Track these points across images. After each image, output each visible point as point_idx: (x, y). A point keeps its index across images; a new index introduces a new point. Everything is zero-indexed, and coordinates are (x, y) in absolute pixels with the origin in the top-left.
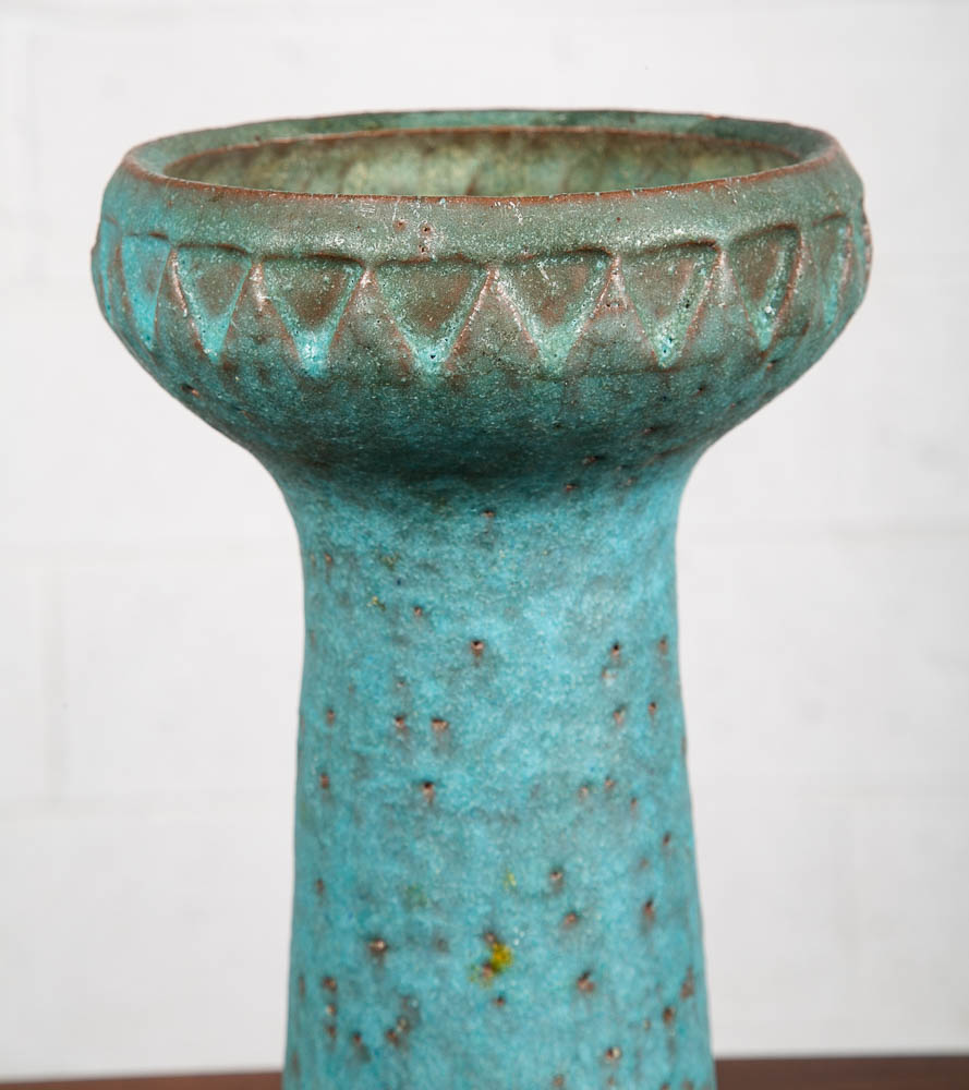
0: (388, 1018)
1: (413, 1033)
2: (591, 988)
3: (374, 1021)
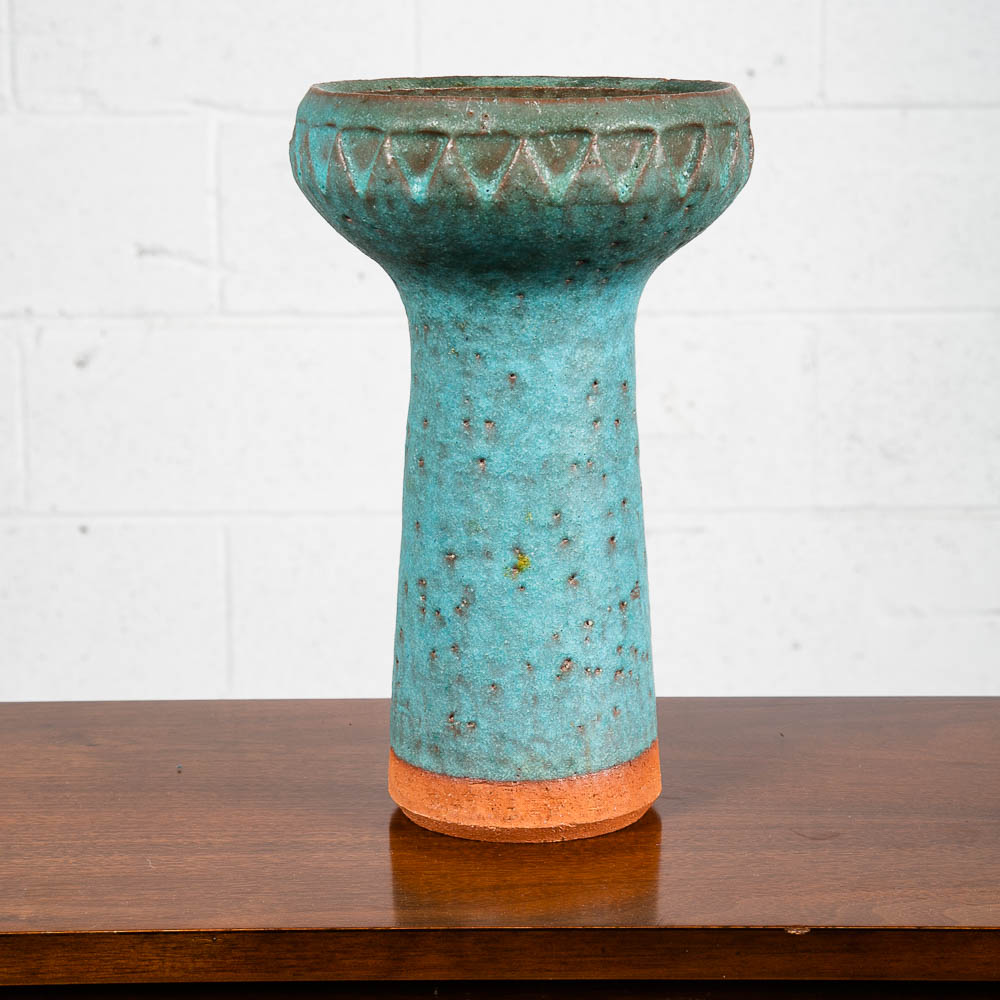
0: (456, 599)
1: (471, 607)
2: (576, 583)
3: (447, 601)
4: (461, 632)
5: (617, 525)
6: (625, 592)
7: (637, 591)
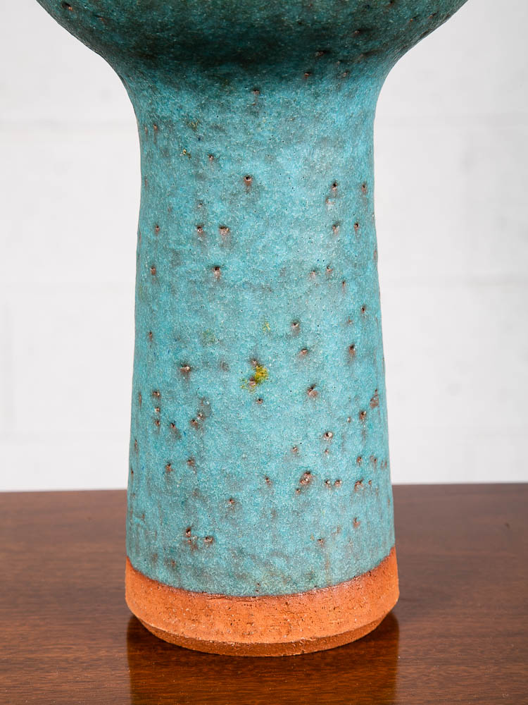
0: (192, 412)
1: (207, 420)
2: (315, 395)
3: (182, 414)
4: (197, 446)
5: (356, 333)
6: (365, 402)
7: (377, 399)
